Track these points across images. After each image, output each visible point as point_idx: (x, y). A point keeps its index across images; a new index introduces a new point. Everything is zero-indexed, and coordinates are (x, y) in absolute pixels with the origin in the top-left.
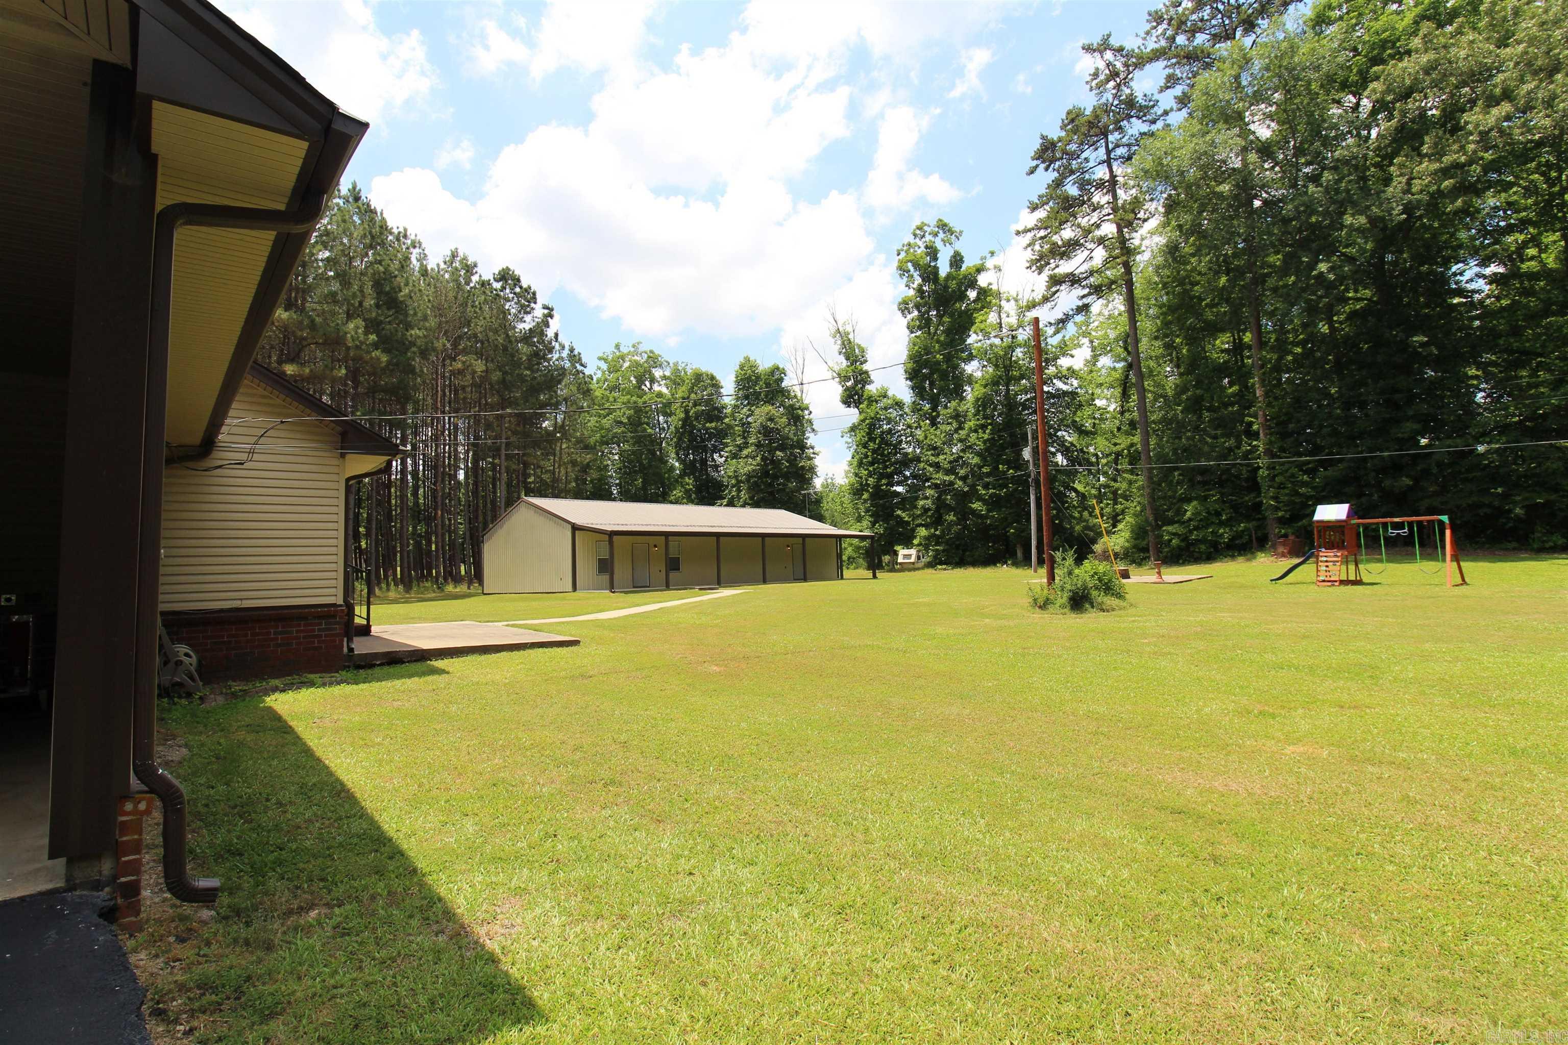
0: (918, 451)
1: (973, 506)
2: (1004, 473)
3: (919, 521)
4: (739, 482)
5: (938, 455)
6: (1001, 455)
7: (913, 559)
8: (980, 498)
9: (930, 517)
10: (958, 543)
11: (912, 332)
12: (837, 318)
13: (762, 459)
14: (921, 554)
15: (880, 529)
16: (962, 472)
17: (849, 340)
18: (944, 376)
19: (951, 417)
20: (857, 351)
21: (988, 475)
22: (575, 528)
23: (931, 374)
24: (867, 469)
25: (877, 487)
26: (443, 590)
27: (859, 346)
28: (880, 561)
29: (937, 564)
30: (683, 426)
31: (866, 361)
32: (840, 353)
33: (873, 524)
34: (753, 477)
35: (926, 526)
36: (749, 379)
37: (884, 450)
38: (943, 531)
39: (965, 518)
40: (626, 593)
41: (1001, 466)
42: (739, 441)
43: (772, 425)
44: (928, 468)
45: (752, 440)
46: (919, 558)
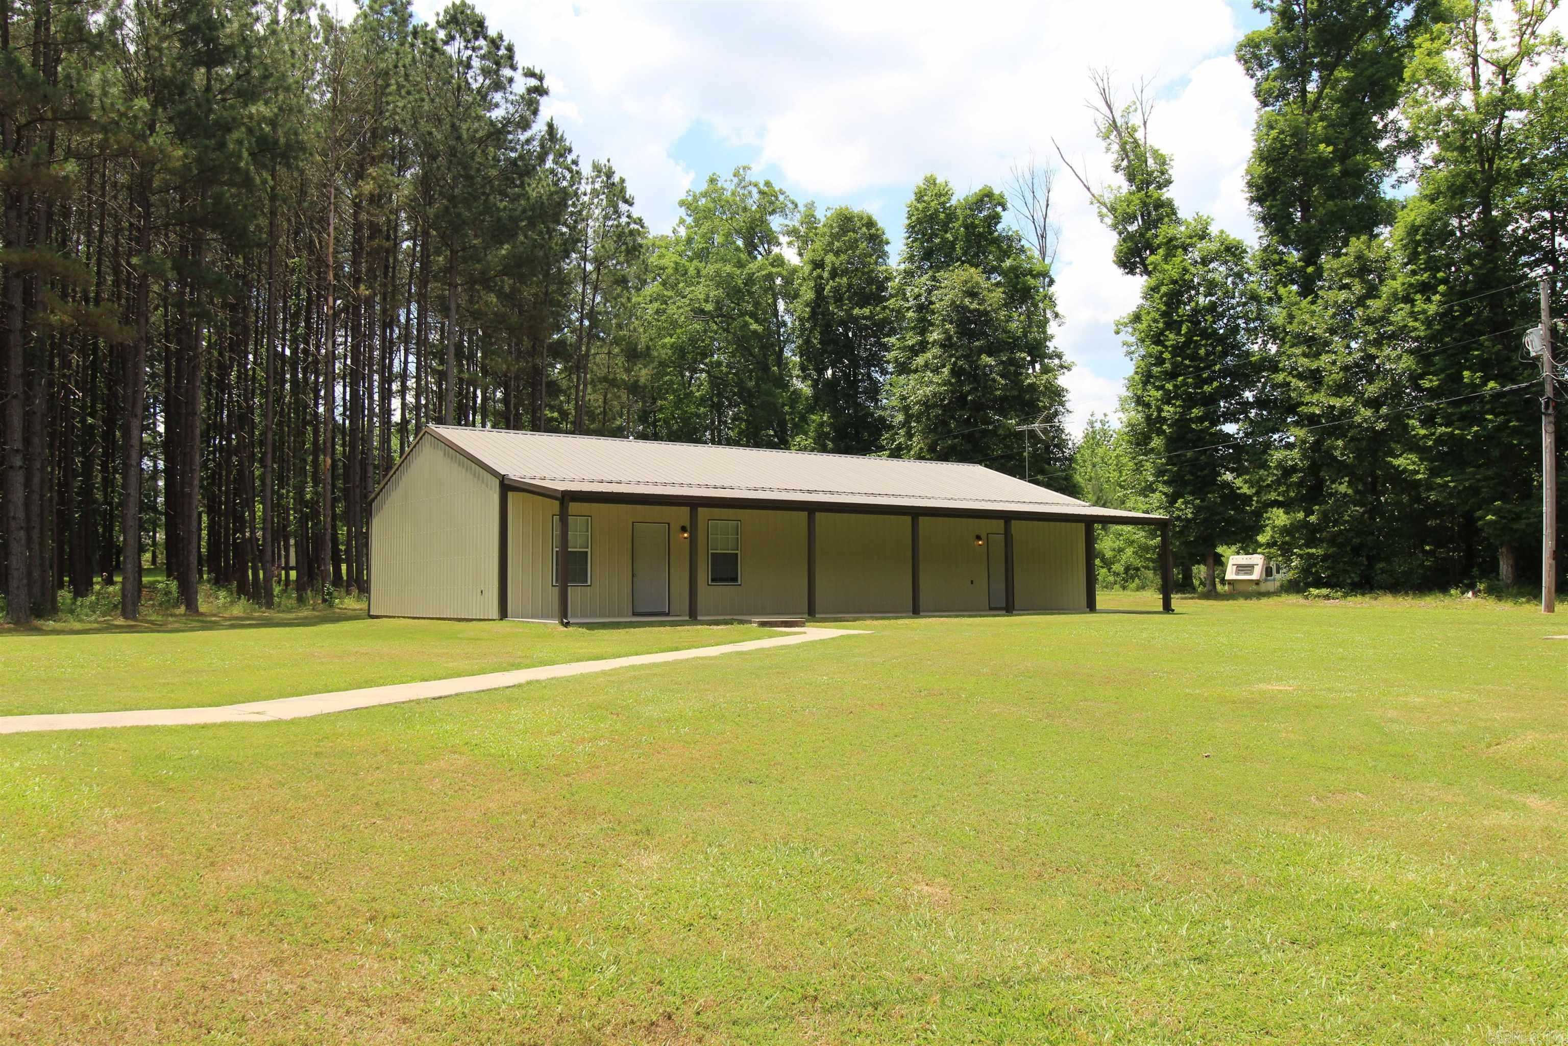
0: (1273, 349)
1: (1396, 462)
2: (1474, 387)
3: (1273, 496)
4: (909, 418)
5: (1317, 355)
6: (1467, 349)
7: (1255, 576)
8: (1413, 446)
9: (1300, 484)
10: (1356, 541)
11: (1265, 104)
12: (1113, 100)
13: (953, 372)
14: (1273, 564)
15: (1185, 509)
16: (1372, 390)
17: (1136, 141)
18: (1335, 191)
19: (1348, 274)
20: (1150, 162)
21: (1433, 393)
22: (507, 487)
23: (1307, 187)
24: (1162, 388)
25: (1181, 423)
26: (331, 606)
27: (1156, 153)
28: (1188, 576)
29: (1308, 585)
30: (813, 314)
31: (1168, 182)
32: (1117, 168)
33: (1172, 499)
34: (935, 406)
35: (1287, 505)
36: (932, 218)
37: (1198, 346)
38: (1325, 516)
39: (1374, 489)
40: (591, 626)
41: (1466, 373)
42: (912, 340)
43: (974, 306)
44: (1295, 382)
45: (935, 336)
46: (1268, 572)
